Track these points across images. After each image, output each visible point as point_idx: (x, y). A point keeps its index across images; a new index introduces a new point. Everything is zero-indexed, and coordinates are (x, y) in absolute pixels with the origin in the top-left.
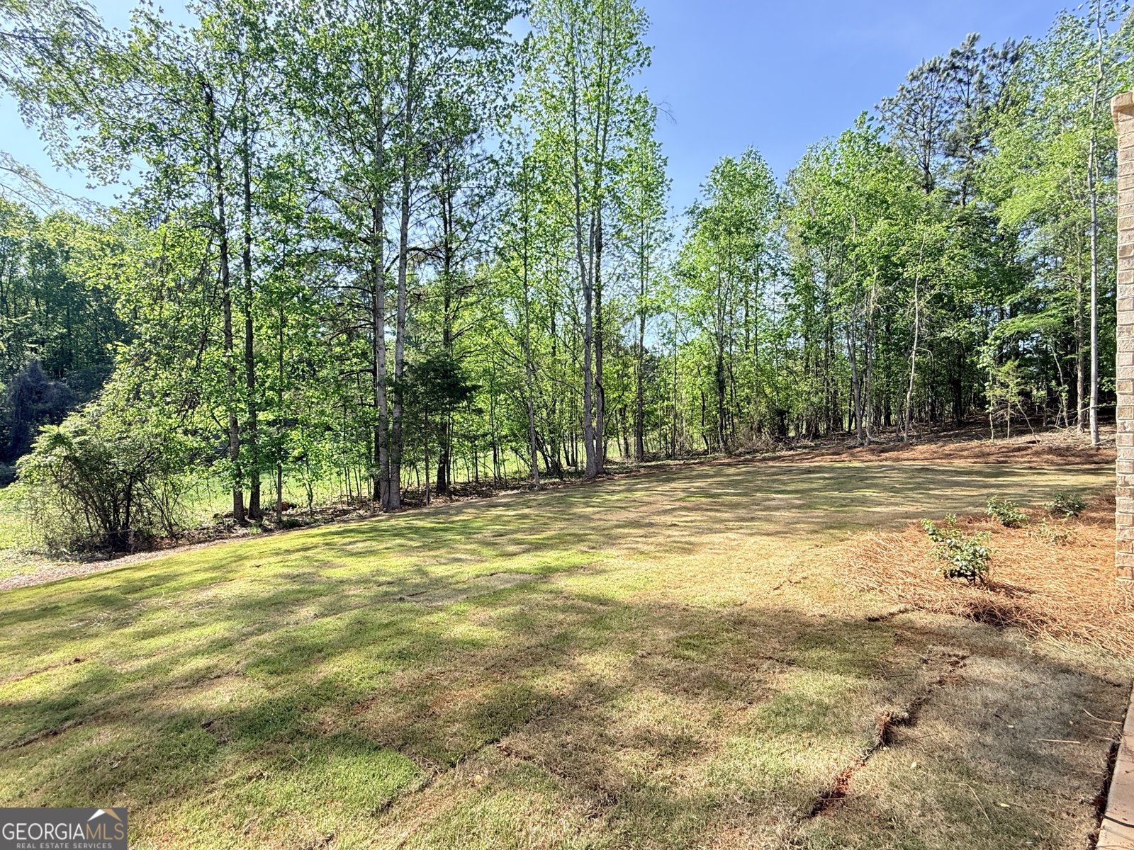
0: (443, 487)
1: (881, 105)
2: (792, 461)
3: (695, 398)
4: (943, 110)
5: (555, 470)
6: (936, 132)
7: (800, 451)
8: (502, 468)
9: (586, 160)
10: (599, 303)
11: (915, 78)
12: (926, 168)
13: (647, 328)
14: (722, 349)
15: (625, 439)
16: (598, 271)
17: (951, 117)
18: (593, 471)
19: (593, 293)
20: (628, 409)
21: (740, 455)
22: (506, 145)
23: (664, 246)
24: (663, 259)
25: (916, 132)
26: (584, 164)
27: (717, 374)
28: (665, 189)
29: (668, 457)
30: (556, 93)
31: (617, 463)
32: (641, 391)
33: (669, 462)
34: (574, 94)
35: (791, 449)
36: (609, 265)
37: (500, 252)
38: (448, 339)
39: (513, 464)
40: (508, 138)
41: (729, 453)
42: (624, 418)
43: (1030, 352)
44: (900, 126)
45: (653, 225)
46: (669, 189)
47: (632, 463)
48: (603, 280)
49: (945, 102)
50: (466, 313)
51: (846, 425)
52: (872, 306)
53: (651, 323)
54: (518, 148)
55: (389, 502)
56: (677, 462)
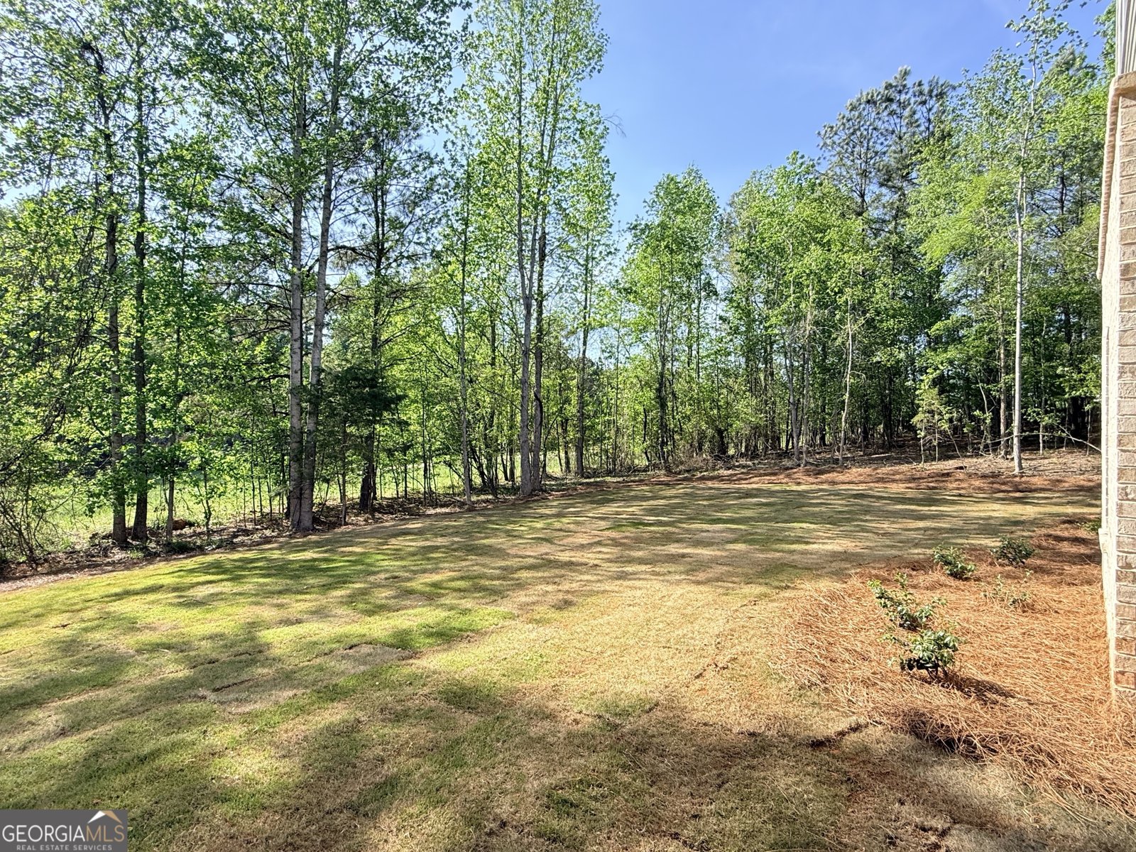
0: (367, 503)
1: (823, 133)
2: (730, 481)
3: (637, 414)
4: (879, 142)
5: (490, 485)
6: (872, 162)
7: (738, 471)
8: (432, 483)
9: (530, 165)
10: (540, 313)
11: (853, 108)
12: (862, 196)
13: (589, 341)
14: (664, 365)
15: (566, 453)
16: (540, 280)
17: (885, 149)
18: (528, 488)
19: (534, 303)
20: (570, 422)
21: (680, 473)
22: (450, 145)
23: (609, 259)
24: (608, 273)
25: (853, 161)
26: (528, 169)
27: (659, 390)
28: (612, 203)
29: (609, 473)
30: (502, 93)
31: (556, 479)
32: (582, 404)
33: (608, 479)
34: (520, 96)
35: (729, 469)
36: (552, 276)
37: (436, 255)
38: (376, 345)
39: (445, 479)
40: (453, 138)
41: (669, 471)
42: (565, 431)
43: (954, 378)
44: (839, 153)
45: (599, 238)
46: (615, 204)
47: (571, 479)
48: (545, 290)
49: (882, 134)
50: (398, 319)
51: (783, 445)
52: (808, 328)
53: (594, 337)
54: (462, 149)
55: (299, 522)
56: (615, 480)
